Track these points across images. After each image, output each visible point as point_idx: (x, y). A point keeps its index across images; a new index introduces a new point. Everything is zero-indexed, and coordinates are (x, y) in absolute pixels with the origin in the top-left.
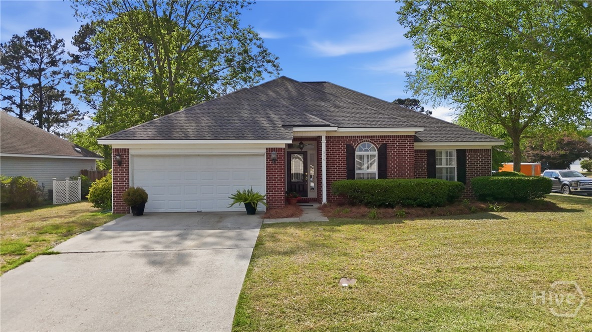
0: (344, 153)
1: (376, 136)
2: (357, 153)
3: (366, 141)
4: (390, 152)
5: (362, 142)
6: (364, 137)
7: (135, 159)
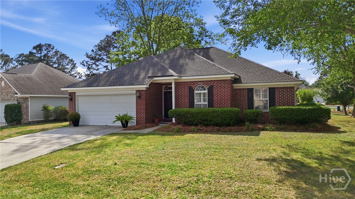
0: (187, 92)
1: (207, 81)
2: (196, 92)
3: (200, 84)
4: (215, 91)
5: (198, 85)
6: (199, 82)
7: (79, 98)
